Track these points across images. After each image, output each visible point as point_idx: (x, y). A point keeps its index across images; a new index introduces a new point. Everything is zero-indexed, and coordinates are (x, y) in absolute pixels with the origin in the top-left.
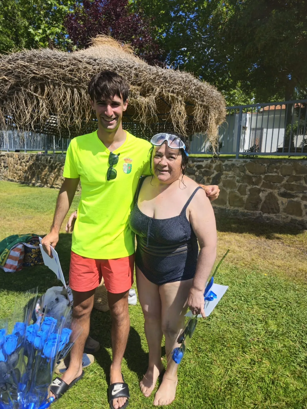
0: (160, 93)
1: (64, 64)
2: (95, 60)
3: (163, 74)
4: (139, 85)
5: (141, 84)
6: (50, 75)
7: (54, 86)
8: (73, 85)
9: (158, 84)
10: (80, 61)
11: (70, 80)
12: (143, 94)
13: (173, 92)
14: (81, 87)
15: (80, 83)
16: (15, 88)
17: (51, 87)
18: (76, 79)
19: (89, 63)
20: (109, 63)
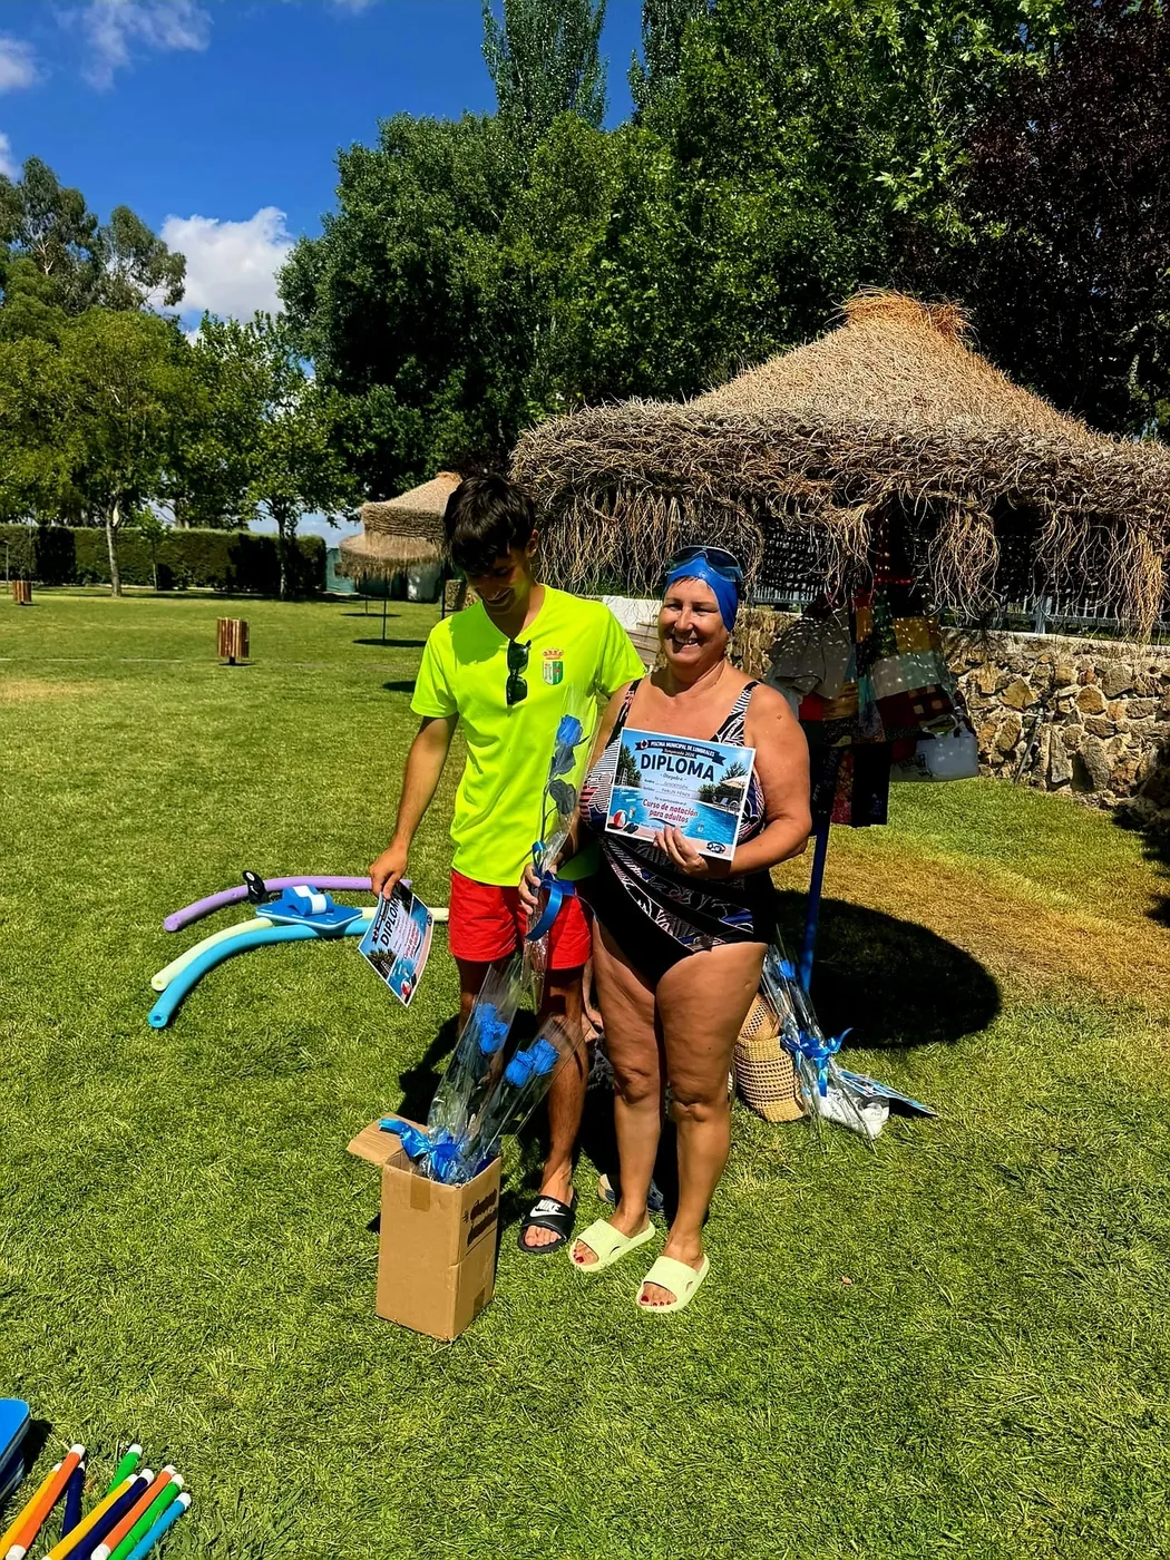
0: (893, 494)
1: (650, 440)
2: (720, 423)
3: (903, 440)
4: (830, 476)
5: (834, 472)
6: (624, 466)
7: (633, 493)
8: (670, 489)
9: (884, 470)
10: (685, 430)
11: (664, 478)
12: (840, 502)
13: (933, 486)
14: (685, 493)
15: (682, 483)
16: (564, 498)
17: (628, 493)
18: (676, 473)
19: (704, 432)
20: (754, 426)
